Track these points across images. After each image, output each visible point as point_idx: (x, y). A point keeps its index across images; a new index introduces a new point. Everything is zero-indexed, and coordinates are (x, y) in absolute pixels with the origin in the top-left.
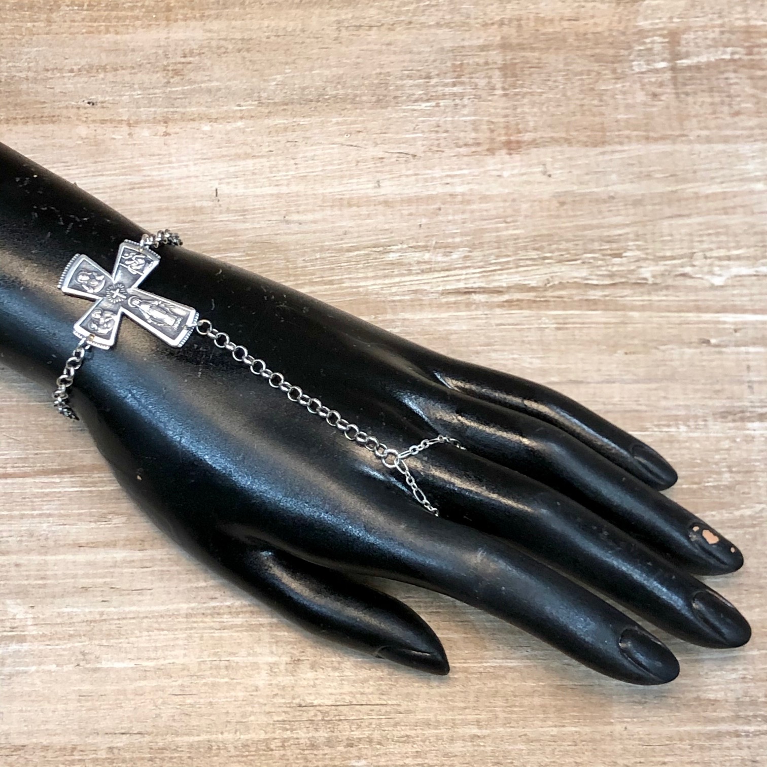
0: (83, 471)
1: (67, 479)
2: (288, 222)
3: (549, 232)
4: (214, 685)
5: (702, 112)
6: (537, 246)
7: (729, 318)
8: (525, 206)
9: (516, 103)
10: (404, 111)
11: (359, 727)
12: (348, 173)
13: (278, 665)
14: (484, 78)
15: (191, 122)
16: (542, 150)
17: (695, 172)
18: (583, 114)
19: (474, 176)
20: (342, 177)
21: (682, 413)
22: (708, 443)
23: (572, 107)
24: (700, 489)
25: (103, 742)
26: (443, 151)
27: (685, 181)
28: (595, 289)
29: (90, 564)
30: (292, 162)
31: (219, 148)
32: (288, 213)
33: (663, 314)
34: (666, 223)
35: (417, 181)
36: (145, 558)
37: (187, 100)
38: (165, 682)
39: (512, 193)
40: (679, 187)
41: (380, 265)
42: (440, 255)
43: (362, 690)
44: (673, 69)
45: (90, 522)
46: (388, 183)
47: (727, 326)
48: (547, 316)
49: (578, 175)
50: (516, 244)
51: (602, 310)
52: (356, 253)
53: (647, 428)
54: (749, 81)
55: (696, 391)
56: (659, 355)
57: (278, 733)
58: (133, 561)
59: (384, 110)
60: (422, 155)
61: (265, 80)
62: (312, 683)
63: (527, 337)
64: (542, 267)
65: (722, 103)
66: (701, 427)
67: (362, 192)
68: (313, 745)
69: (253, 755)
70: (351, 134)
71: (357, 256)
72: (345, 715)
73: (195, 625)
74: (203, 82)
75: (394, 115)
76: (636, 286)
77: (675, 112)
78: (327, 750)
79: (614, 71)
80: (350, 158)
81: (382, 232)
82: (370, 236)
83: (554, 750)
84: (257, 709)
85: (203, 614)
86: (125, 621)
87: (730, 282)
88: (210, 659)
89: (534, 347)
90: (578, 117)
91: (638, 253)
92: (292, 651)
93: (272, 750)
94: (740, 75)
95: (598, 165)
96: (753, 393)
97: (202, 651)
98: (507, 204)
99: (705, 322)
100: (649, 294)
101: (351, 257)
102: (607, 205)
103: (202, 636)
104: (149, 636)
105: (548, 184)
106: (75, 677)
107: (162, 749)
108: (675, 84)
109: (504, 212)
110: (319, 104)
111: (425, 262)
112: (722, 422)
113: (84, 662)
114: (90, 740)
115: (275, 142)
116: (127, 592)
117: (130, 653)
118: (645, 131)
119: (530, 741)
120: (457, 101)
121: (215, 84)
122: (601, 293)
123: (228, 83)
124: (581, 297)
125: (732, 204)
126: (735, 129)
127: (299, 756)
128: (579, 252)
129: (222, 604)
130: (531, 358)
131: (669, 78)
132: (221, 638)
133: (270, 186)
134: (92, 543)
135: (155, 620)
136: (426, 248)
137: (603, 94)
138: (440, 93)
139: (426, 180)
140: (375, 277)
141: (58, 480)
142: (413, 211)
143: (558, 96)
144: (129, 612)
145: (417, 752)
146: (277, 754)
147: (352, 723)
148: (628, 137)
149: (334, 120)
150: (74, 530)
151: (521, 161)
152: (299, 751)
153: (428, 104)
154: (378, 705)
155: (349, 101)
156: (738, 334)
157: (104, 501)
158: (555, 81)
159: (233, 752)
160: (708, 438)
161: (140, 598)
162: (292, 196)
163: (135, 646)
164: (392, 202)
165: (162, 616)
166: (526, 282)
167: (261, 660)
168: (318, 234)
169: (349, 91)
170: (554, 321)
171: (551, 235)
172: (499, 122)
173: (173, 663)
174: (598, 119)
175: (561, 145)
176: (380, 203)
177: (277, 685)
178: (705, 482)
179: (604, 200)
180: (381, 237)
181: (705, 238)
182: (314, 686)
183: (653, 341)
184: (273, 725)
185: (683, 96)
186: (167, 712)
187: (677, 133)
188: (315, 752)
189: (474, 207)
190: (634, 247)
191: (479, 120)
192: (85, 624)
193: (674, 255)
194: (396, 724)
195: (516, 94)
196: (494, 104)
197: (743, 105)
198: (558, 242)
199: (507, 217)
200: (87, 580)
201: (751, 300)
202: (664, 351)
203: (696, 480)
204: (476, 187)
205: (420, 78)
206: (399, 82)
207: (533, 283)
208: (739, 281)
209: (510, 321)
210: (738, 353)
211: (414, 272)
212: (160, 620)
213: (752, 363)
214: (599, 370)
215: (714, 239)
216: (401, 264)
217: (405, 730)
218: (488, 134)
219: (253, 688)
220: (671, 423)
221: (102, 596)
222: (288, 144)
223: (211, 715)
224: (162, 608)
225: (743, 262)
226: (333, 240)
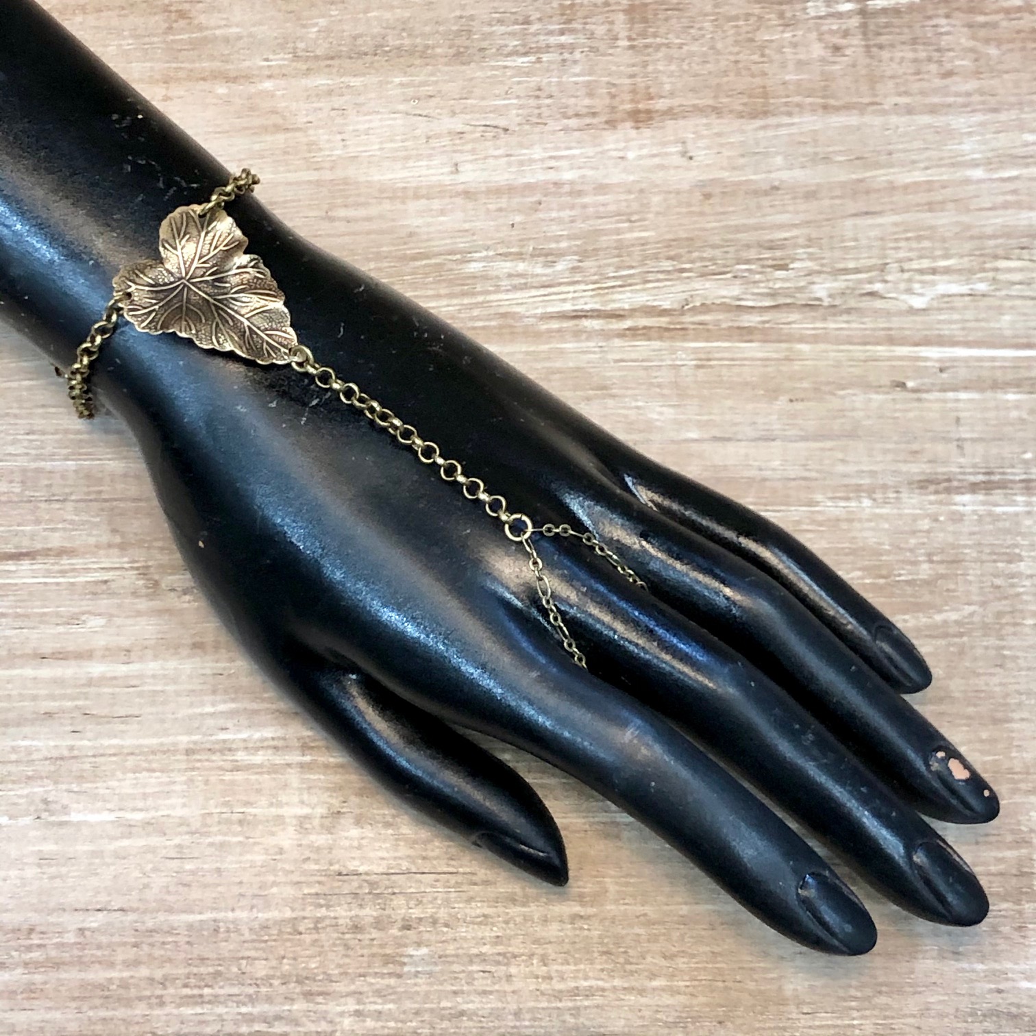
0: (48, 555)
1: (25, 565)
2: (332, 219)
3: (690, 235)
4: (222, 845)
5: (901, 72)
6: (672, 253)
7: (933, 353)
8: (656, 199)
9: (646, 58)
10: (493, 68)
11: (420, 903)
12: (415, 152)
13: (310, 818)
14: (603, 23)
15: (202, 82)
16: (681, 122)
17: (890, 154)
18: (738, 74)
19: (588, 157)
20: (407, 158)
21: (866, 481)
22: (900, 523)
23: (723, 64)
24: (889, 584)
25: (72, 922)
26: (546, 124)
27: (877, 165)
28: (751, 313)
29: (56, 681)
30: (339, 137)
31: (239, 118)
32: (332, 207)
33: (842, 347)
34: (849, 223)
35: (509, 164)
36: (131, 674)
37: (196, 52)
38: (155, 841)
39: (638, 182)
40: (868, 174)
41: (457, 279)
42: (539, 265)
43: (424, 854)
44: (863, 12)
45: (58, 624)
46: (469, 166)
47: (928, 364)
48: (684, 349)
49: (729, 157)
50: (644, 250)
51: (759, 341)
52: (424, 262)
53: (818, 502)
54: (965, 30)
55: (886, 452)
56: (835, 403)
57: (310, 912)
58: (115, 678)
59: (464, 67)
60: (517, 129)
61: (304, 26)
62: (355, 844)
63: (656, 377)
64: (678, 282)
65: (930, 60)
66: (892, 501)
67: (434, 178)
68: (356, 927)
69: (275, 940)
70: (419, 99)
71: (425, 266)
72: (400, 886)
73: (198, 765)
74: (219, 27)
75: (479, 74)
76: (807, 309)
77: (863, 72)
78: (375, 934)
79: (781, 15)
80: (418, 132)
81: (461, 234)
82: (443, 239)
83: (682, 937)
84: (281, 878)
85: (210, 750)
86: (102, 759)
87: (935, 304)
88: (218, 810)
89: (665, 391)
90: (732, 77)
91: (809, 264)
92: (329, 800)
93: (301, 933)
94: (953, 22)
95: (757, 144)
96: (963, 455)
97: (207, 799)
98: (632, 196)
99: (901, 358)
100: (825, 320)
101: (418, 268)
102: (769, 198)
103: (208, 780)
104: (135, 779)
105: (688, 169)
106: (33, 833)
107: (151, 931)
108: (865, 34)
109: (627, 207)
110: (376, 58)
111: (519, 275)
112: (921, 494)
113: (47, 813)
114: (52, 919)
115: (316, 110)
116: (106, 719)
117: (109, 801)
118: (823, 97)
119: (651, 923)
120: (566, 56)
121: (234, 30)
122: (759, 319)
123: (253, 29)
124: (730, 324)
125: (940, 198)
126: (947, 95)
127: (338, 942)
128: (729, 262)
129: (235, 737)
130: (662, 406)
131: (857, 24)
132: (233, 783)
133: (308, 169)
134: (60, 653)
135: (143, 758)
136: (520, 256)
137: (765, 47)
138: (543, 44)
139: (521, 163)
140: (451, 296)
141: (13, 568)
142: (504, 206)
143: (704, 49)
144: (110, 747)
145: (498, 937)
146: (308, 938)
147: (411, 899)
148: (798, 105)
149: (397, 80)
150: (36, 636)
151: (653, 137)
152: (336, 935)
153: (526, 59)
154: (445, 873)
155: (417, 54)
156: (944, 375)
157: (76, 597)
158: (700, 29)
159: (247, 936)
160: (900, 515)
161: (123, 727)
162: (338, 184)
163: (117, 792)
164: (475, 193)
165: (154, 753)
166: (655, 303)
167: (286, 811)
168: (372, 236)
169: (418, 40)
170: (692, 356)
171: (692, 239)
172: (621, 85)
173: (168, 816)
174: (758, 81)
175: (706, 117)
176: (458, 194)
177: (309, 846)
178: (895, 576)
179: (765, 191)
180: (458, 240)
181: (903, 244)
182: (359, 847)
183: (828, 383)
184: (303, 899)
185: (874, 50)
186: (158, 881)
187: (866, 100)
188: (359, 936)
189: (587, 200)
190: (805, 256)
191: (596, 81)
192: (48, 762)
193: (859, 266)
194: (470, 900)
195: (647, 46)
196: (616, 60)
197: (958, 63)
198: (700, 249)
199: (631, 214)
200: (52, 704)
201: (963, 329)
202: (843, 397)
203: (884, 572)
204: (590, 173)
205: (516, 23)
206: (487, 29)
207: (666, 305)
208: (947, 302)
209: (633, 356)
210: (945, 401)
211: (503, 288)
212: (151, 757)
213: (962, 415)
214: (754, 423)
215: (914, 245)
216: (485, 278)
217: (482, 907)
218: (607, 101)
219: (276, 850)
220: (851, 495)
221: (71, 724)
222: (333, 113)
223: (219, 885)
224: (154, 741)
225: (955, 277)
226: (393, 245)
